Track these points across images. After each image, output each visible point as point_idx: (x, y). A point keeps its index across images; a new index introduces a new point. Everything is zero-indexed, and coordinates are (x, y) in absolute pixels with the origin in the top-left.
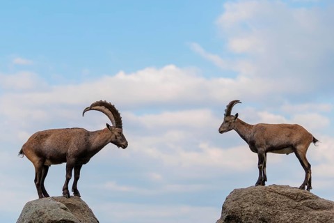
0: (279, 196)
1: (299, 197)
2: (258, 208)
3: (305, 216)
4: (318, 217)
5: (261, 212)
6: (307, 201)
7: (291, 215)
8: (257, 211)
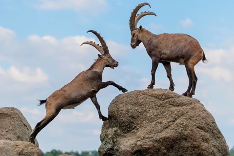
0: (149, 97)
1: (164, 97)
2: (129, 108)
3: (166, 112)
4: (176, 112)
5: (131, 111)
6: (170, 100)
7: (155, 111)
8: (128, 110)
